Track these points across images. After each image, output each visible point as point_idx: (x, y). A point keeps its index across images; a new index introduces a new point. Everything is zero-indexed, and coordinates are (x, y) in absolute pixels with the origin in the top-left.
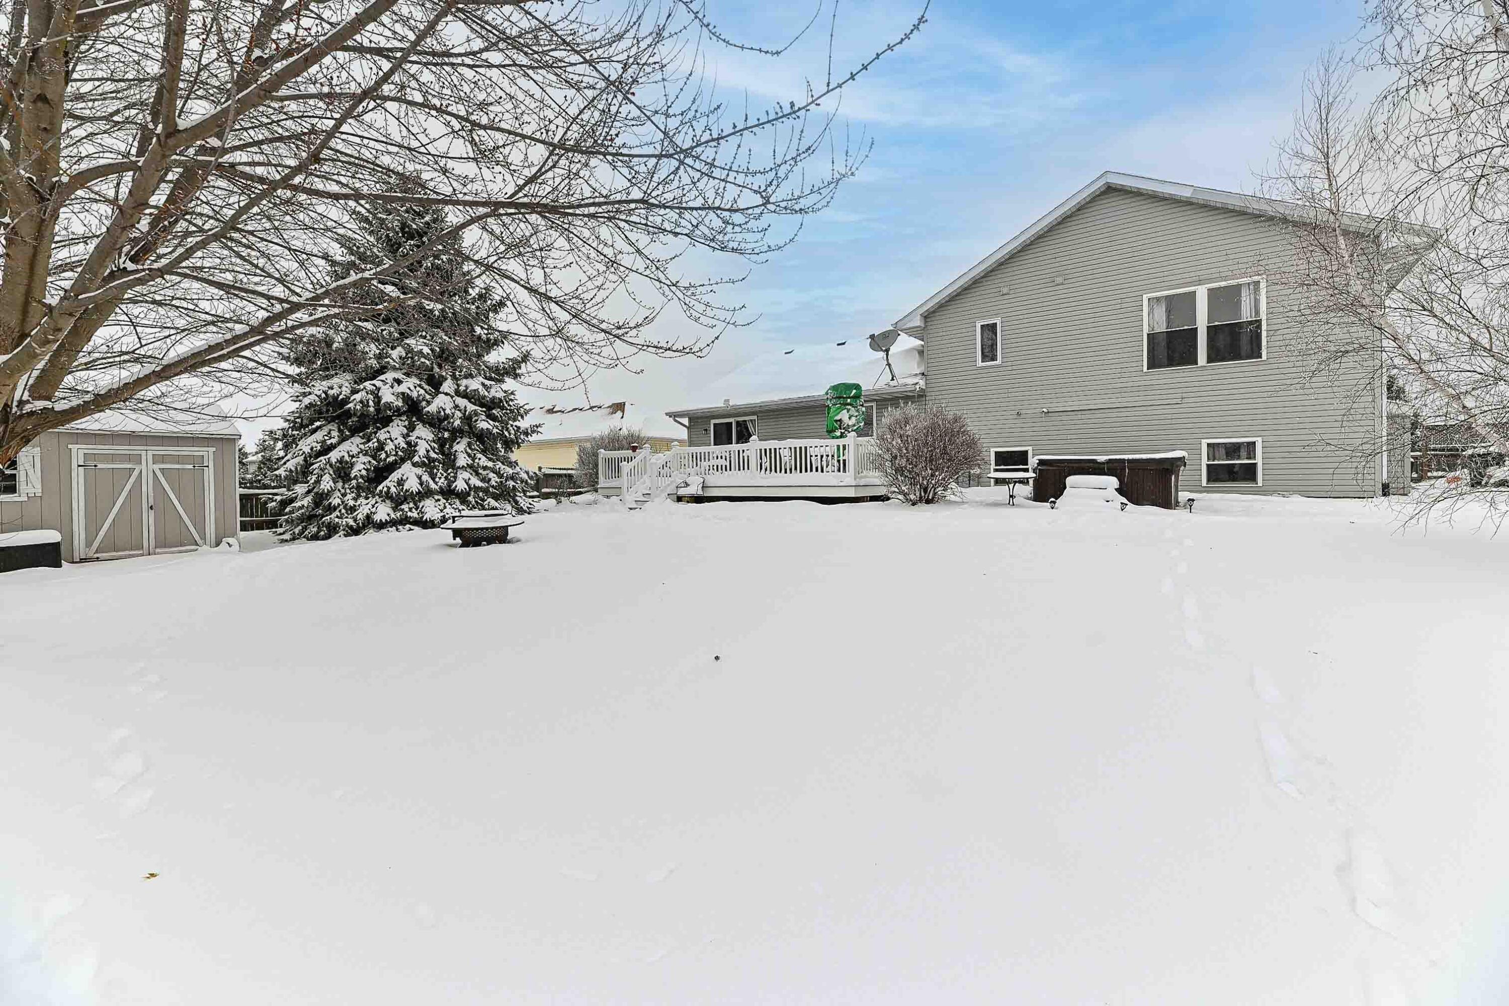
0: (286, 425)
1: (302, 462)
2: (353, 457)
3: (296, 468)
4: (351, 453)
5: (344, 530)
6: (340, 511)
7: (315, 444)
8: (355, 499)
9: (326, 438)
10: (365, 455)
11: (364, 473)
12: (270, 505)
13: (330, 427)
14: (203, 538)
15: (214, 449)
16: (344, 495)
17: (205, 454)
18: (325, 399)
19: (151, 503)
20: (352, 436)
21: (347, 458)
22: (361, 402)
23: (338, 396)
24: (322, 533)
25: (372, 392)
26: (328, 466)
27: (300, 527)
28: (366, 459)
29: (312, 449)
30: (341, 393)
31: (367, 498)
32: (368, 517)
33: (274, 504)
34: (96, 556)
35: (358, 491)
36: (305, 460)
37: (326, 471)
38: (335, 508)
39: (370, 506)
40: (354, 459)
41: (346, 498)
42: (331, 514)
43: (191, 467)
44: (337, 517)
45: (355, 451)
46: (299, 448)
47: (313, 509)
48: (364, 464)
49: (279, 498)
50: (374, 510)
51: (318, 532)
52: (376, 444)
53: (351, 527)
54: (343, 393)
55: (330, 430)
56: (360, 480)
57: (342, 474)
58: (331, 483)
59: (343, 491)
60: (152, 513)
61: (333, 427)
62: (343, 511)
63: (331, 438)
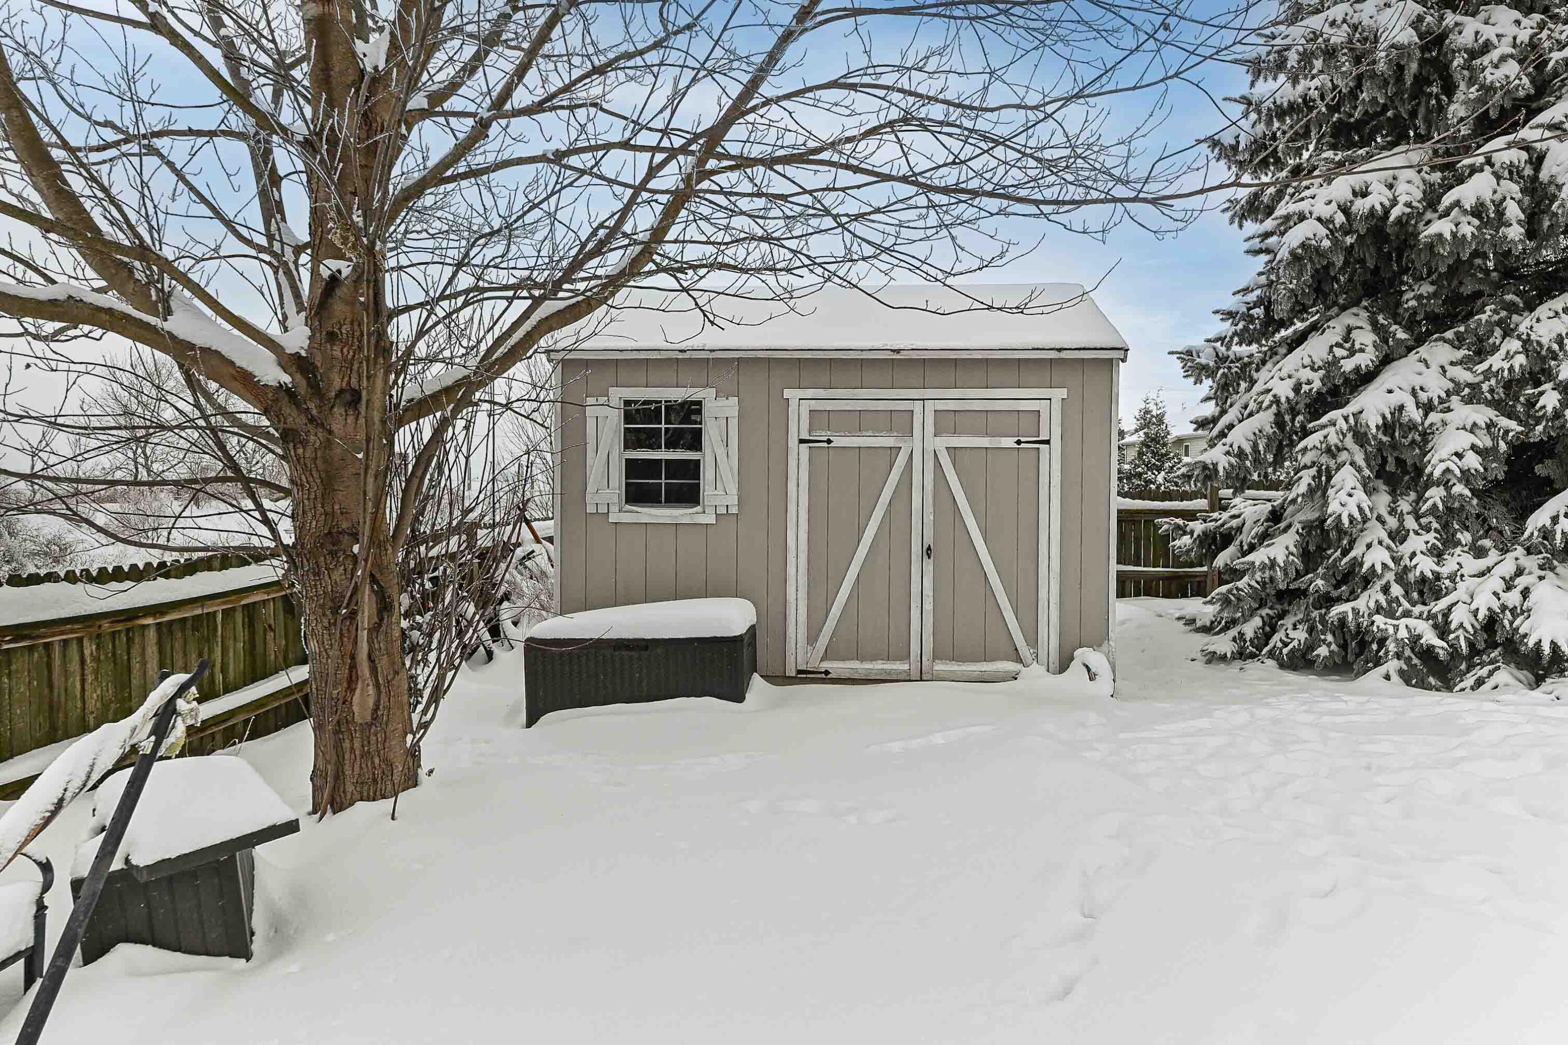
0: (1226, 328)
1: (1269, 430)
2: (1428, 408)
3: (1255, 446)
4: (1423, 397)
5: (1398, 656)
6: (1386, 590)
7: (1306, 374)
8: (1438, 554)
9: (1339, 352)
10: (1468, 401)
11: (1473, 461)
12: (1177, 543)
13: (1347, 319)
14: (1033, 641)
15: (1063, 393)
16: (1399, 536)
17: (1042, 406)
18: (1347, 230)
19: (928, 540)
20: (1420, 340)
21: (1413, 413)
22: (1478, 211)
23: (1387, 212)
24: (1323, 651)
25: (1513, 172)
26: (1349, 441)
27: (1257, 622)
28: (1482, 414)
29: (1297, 389)
30: (1394, 202)
31: (1480, 553)
32: (1491, 623)
33: (1186, 540)
34: (826, 665)
35: (1446, 526)
36: (1279, 422)
37: (1344, 456)
38: (1367, 582)
39: (1494, 582)
40: (1434, 417)
41: (1405, 549)
42: (1353, 596)
43: (1009, 442)
44: (1379, 609)
45: (1436, 387)
46: (1258, 388)
47: (1299, 575)
48: (1474, 427)
49: (1198, 527)
50: (1513, 598)
51: (1311, 646)
52: (1520, 360)
53: (1427, 654)
54: (1402, 199)
55: (1349, 330)
56: (1459, 489)
57: (1391, 467)
58: (1360, 495)
59: (1392, 522)
60: (929, 566)
61: (1357, 318)
62: (1397, 590)
63: (1352, 352)
